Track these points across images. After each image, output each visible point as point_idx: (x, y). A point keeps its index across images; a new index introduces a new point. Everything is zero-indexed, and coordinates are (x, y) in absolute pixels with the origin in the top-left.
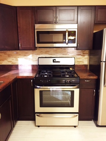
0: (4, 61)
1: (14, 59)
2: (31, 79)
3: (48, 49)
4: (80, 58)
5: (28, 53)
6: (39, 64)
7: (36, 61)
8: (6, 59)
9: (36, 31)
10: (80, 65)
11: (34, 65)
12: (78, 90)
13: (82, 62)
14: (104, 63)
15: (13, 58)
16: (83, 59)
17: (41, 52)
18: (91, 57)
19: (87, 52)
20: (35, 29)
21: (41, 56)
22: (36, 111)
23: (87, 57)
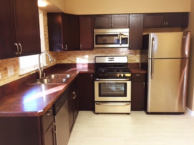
0: (64, 60)
1: (74, 58)
2: (92, 74)
3: (103, 49)
4: (132, 57)
5: (85, 53)
6: (96, 62)
7: (93, 60)
8: (66, 58)
9: (95, 34)
10: (132, 63)
11: (91, 64)
12: (130, 82)
13: (135, 60)
14: (151, 60)
15: (72, 58)
16: (135, 58)
17: (98, 52)
18: (142, 56)
19: (138, 51)
20: (94, 33)
21: (97, 55)
22: (95, 100)
23: (138, 55)
